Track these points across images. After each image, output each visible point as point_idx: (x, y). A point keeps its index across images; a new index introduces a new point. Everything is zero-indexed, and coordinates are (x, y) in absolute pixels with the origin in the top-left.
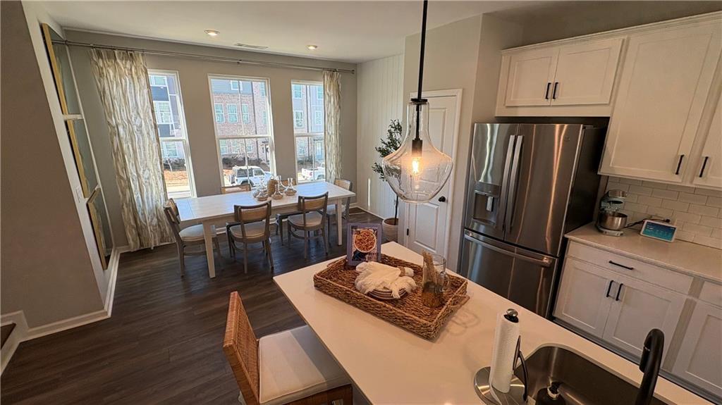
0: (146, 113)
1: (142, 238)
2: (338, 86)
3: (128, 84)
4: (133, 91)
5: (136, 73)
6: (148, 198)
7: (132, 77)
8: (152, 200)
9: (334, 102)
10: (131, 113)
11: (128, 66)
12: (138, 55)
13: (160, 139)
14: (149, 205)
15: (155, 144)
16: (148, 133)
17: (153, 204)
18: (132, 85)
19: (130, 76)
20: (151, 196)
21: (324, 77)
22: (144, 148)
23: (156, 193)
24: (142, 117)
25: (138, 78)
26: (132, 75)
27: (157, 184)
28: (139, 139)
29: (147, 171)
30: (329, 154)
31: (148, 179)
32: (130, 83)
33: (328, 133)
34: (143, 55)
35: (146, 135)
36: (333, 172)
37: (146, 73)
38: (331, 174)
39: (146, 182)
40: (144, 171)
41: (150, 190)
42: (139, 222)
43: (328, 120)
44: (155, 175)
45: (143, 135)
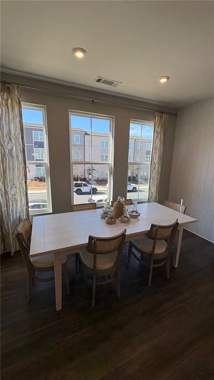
0: (16, 138)
1: (6, 244)
2: (165, 125)
3: (4, 113)
4: (7, 119)
5: (12, 103)
6: (13, 211)
7: (8, 107)
8: (16, 213)
9: (161, 138)
10: (5, 138)
11: (5, 97)
12: (14, 88)
13: (27, 162)
14: (13, 217)
15: (22, 166)
16: (17, 157)
17: (16, 216)
18: (7, 114)
19: (6, 106)
20: (16, 209)
21: (156, 117)
22: (13, 168)
23: (20, 206)
24: (13, 142)
25: (12, 108)
26: (7, 105)
27: (21, 199)
28: (9, 161)
29: (14, 189)
30: (153, 179)
31: (14, 195)
32: (6, 112)
33: (154, 162)
34: (18, 88)
35: (15, 158)
36: (154, 194)
37: (20, 104)
38: (152, 194)
39: (12, 198)
40: (11, 188)
41: (15, 205)
42: (4, 231)
43: (155, 152)
44: (20, 192)
45: (13, 158)
